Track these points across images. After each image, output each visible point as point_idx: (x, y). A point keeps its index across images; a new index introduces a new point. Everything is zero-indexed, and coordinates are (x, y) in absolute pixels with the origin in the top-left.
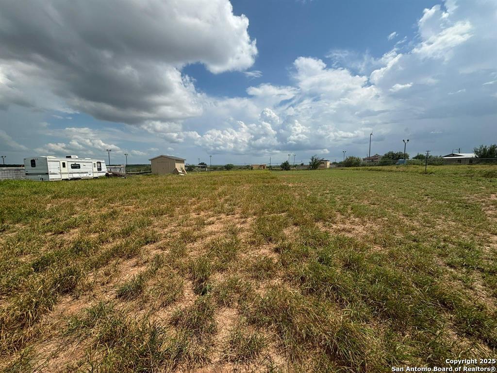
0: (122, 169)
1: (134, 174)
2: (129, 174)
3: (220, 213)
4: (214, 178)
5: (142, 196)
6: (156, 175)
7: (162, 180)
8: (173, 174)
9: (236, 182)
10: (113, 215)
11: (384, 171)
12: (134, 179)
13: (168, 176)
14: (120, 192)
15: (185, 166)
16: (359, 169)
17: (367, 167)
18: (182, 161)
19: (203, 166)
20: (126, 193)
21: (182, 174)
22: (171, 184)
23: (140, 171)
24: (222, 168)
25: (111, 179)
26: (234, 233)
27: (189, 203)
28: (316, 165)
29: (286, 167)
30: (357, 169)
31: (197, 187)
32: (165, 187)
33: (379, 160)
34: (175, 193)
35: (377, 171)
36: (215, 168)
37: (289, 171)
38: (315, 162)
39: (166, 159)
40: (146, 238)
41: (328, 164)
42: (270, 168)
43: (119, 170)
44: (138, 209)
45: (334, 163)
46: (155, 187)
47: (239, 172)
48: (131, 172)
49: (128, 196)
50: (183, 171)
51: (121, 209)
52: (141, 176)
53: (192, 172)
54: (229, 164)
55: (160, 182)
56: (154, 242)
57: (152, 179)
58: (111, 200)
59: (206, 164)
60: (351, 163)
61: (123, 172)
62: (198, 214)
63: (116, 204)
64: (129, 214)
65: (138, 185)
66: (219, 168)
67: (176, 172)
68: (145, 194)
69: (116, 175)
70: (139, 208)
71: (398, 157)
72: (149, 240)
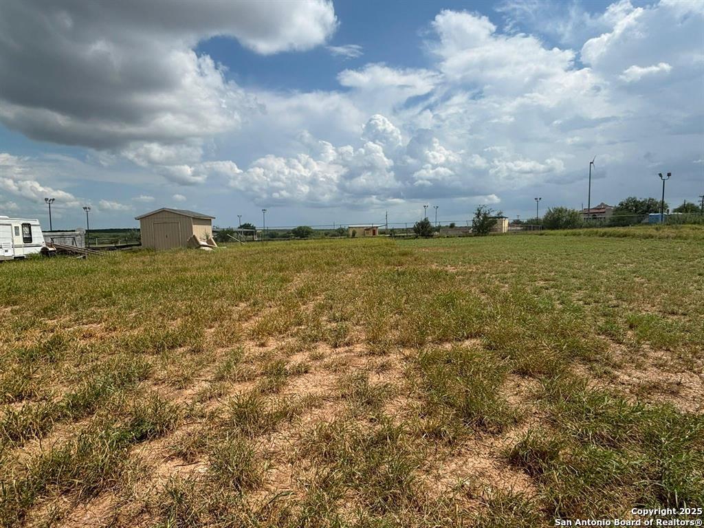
0: (77, 238)
1: (103, 248)
2: (93, 249)
3: (315, 339)
4: (279, 256)
5: (123, 300)
6: (152, 250)
7: (164, 263)
8: (188, 247)
9: (328, 264)
10: (53, 349)
11: (634, 236)
12: (103, 261)
13: (176, 252)
14: (72, 290)
15: (213, 232)
16: (580, 234)
17: (595, 230)
18: (206, 221)
19: (248, 231)
20: (85, 293)
21: (207, 249)
22: (185, 270)
23: (117, 242)
24: (287, 235)
25: (52, 261)
26: (371, 401)
27: (235, 316)
28: (485, 225)
29: (423, 230)
30: (574, 235)
31: (244, 275)
32: (174, 278)
33: (609, 216)
34: (197, 291)
35: (619, 236)
36: (272, 235)
37: (430, 240)
38: (483, 221)
39: (172, 215)
40: (139, 421)
41: (506, 223)
42: (392, 233)
43: (71, 239)
44: (114, 334)
45: (517, 223)
46: (152, 278)
47: (327, 242)
48: (97, 246)
49: (90, 299)
50: (209, 241)
51: (74, 333)
52: (118, 253)
53: (229, 245)
54: (303, 225)
55: (161, 266)
56: (161, 434)
57: (142, 258)
58: (50, 311)
59: (253, 228)
60: (557, 221)
61: (80, 245)
62: (263, 345)
63: (63, 321)
64: (92, 346)
65: (114, 273)
66: (280, 234)
67: (193, 243)
68: (130, 293)
69: (65, 251)
70: (115, 329)
71: (645, 208)
72: (146, 427)
